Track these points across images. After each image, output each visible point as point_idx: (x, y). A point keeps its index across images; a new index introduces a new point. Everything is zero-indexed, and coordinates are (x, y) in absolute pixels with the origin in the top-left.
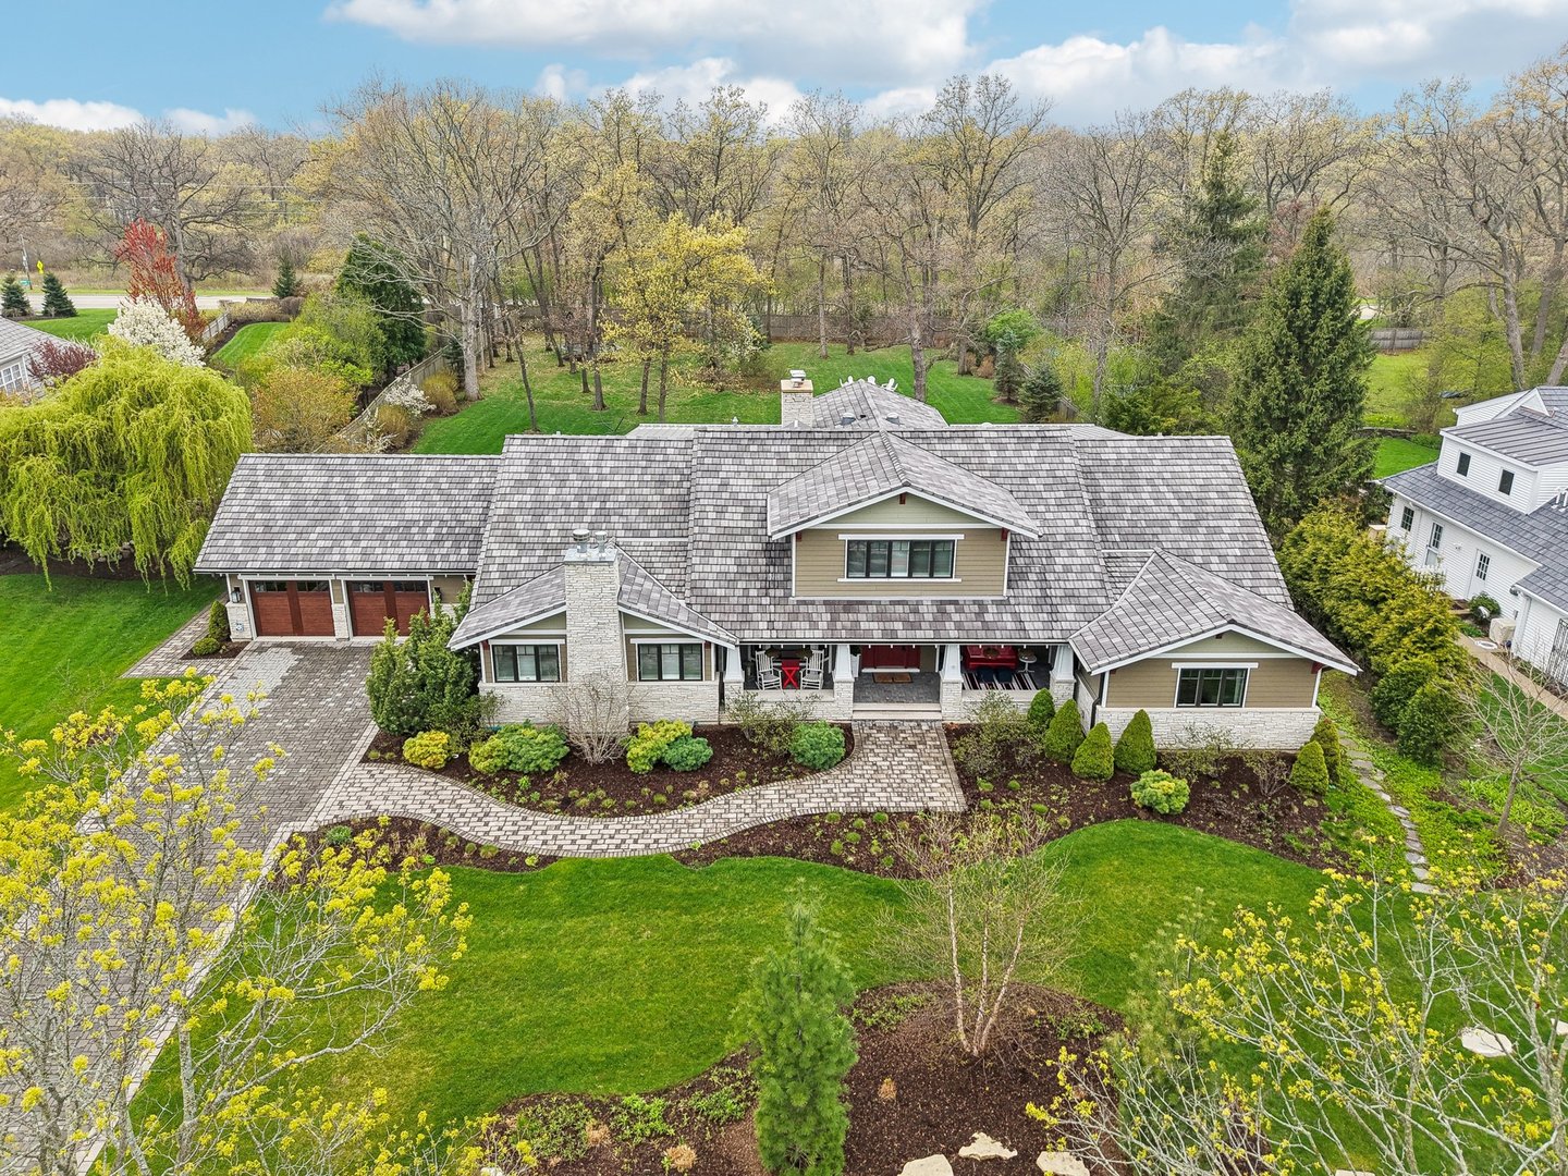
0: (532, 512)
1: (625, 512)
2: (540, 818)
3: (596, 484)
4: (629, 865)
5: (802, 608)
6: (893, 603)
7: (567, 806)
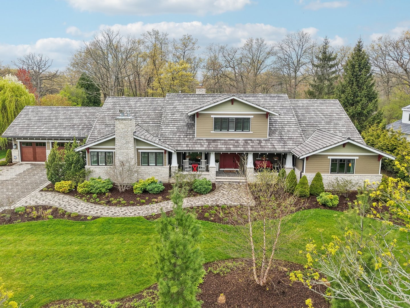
0: (112, 116)
1: (142, 117)
2: (98, 206)
3: (134, 109)
4: (126, 220)
5: (198, 141)
6: (229, 140)
7: (109, 203)
